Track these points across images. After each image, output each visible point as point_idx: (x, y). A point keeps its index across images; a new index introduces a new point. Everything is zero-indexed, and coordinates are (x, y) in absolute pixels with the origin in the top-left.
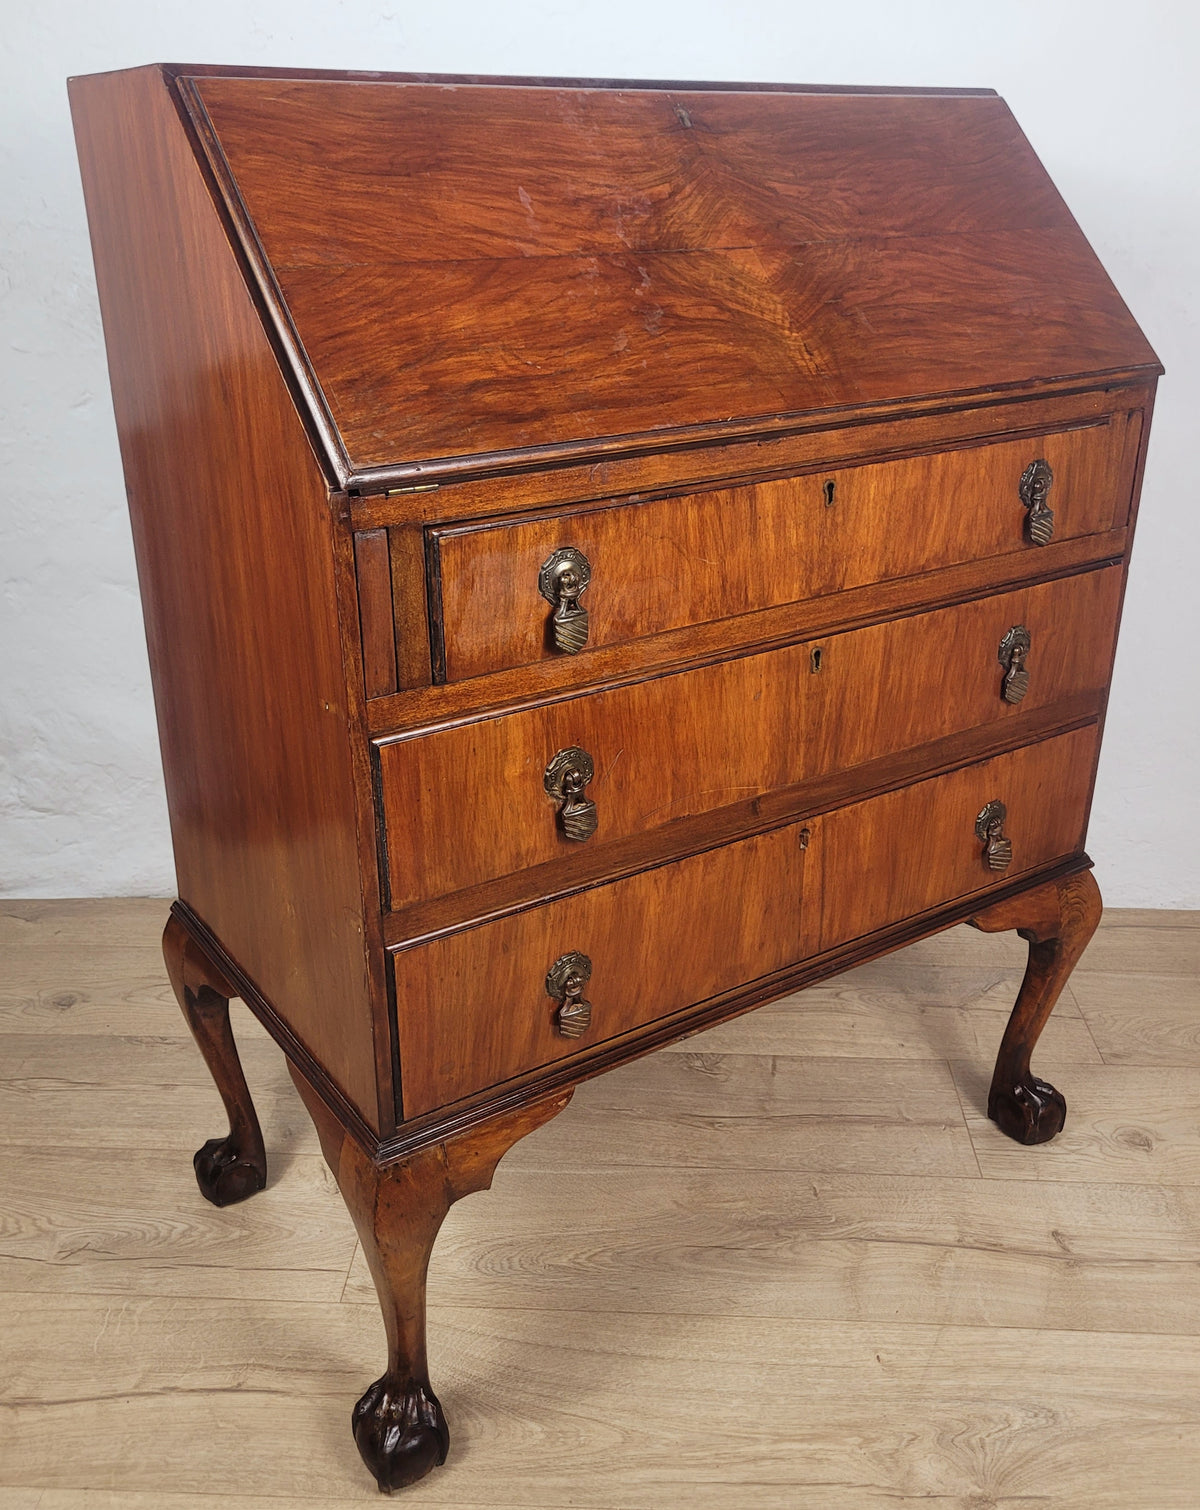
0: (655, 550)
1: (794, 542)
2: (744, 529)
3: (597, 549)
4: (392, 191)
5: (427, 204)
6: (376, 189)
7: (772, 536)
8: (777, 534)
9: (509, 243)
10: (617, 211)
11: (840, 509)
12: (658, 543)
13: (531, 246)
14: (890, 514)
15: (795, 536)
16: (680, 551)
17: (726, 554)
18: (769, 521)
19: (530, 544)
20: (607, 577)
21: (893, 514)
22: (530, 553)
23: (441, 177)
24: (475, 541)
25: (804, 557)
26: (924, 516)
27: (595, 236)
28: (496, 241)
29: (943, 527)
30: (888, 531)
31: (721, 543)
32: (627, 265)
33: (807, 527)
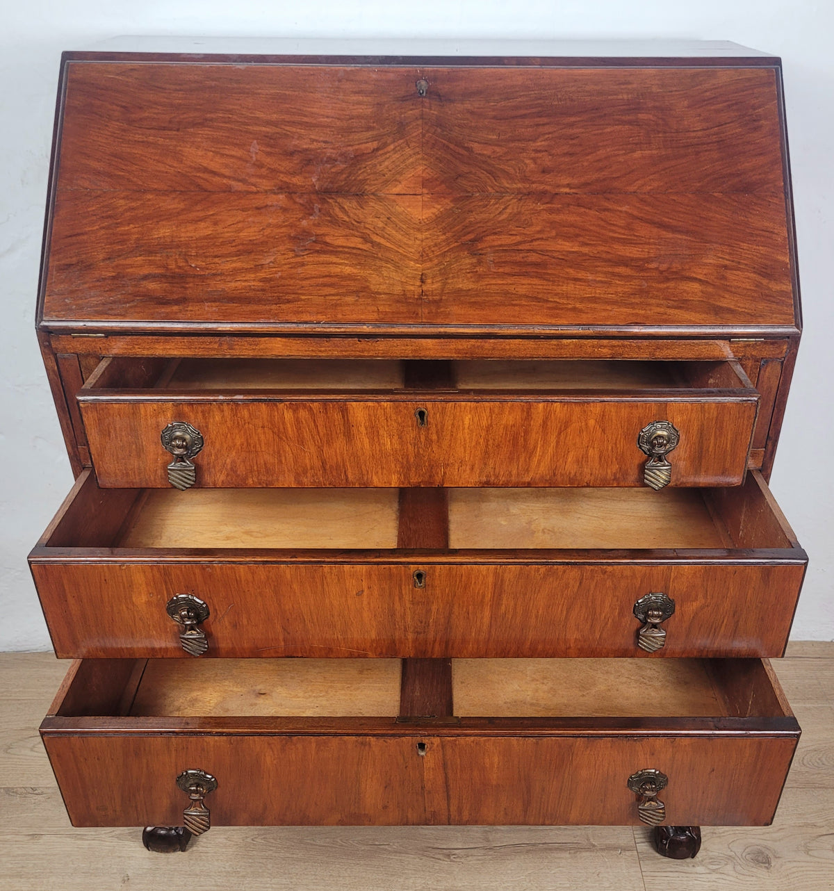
0: (258, 434)
1: (389, 446)
2: (338, 431)
3: (207, 427)
4: (161, 141)
5: (180, 150)
6: (151, 139)
7: (366, 441)
8: (372, 441)
9: (225, 181)
10: (322, 161)
11: (433, 429)
12: (260, 430)
13: (240, 184)
14: (488, 441)
15: (389, 444)
16: (281, 439)
17: (323, 446)
18: (363, 429)
19: (151, 415)
20: (217, 446)
21: (491, 442)
22: (151, 421)
23: (200, 132)
24: (106, 408)
25: (400, 459)
26: (525, 447)
27: (293, 179)
28: (216, 179)
29: (548, 458)
30: (486, 452)
31: (317, 437)
32: (307, 202)
33: (400, 438)
